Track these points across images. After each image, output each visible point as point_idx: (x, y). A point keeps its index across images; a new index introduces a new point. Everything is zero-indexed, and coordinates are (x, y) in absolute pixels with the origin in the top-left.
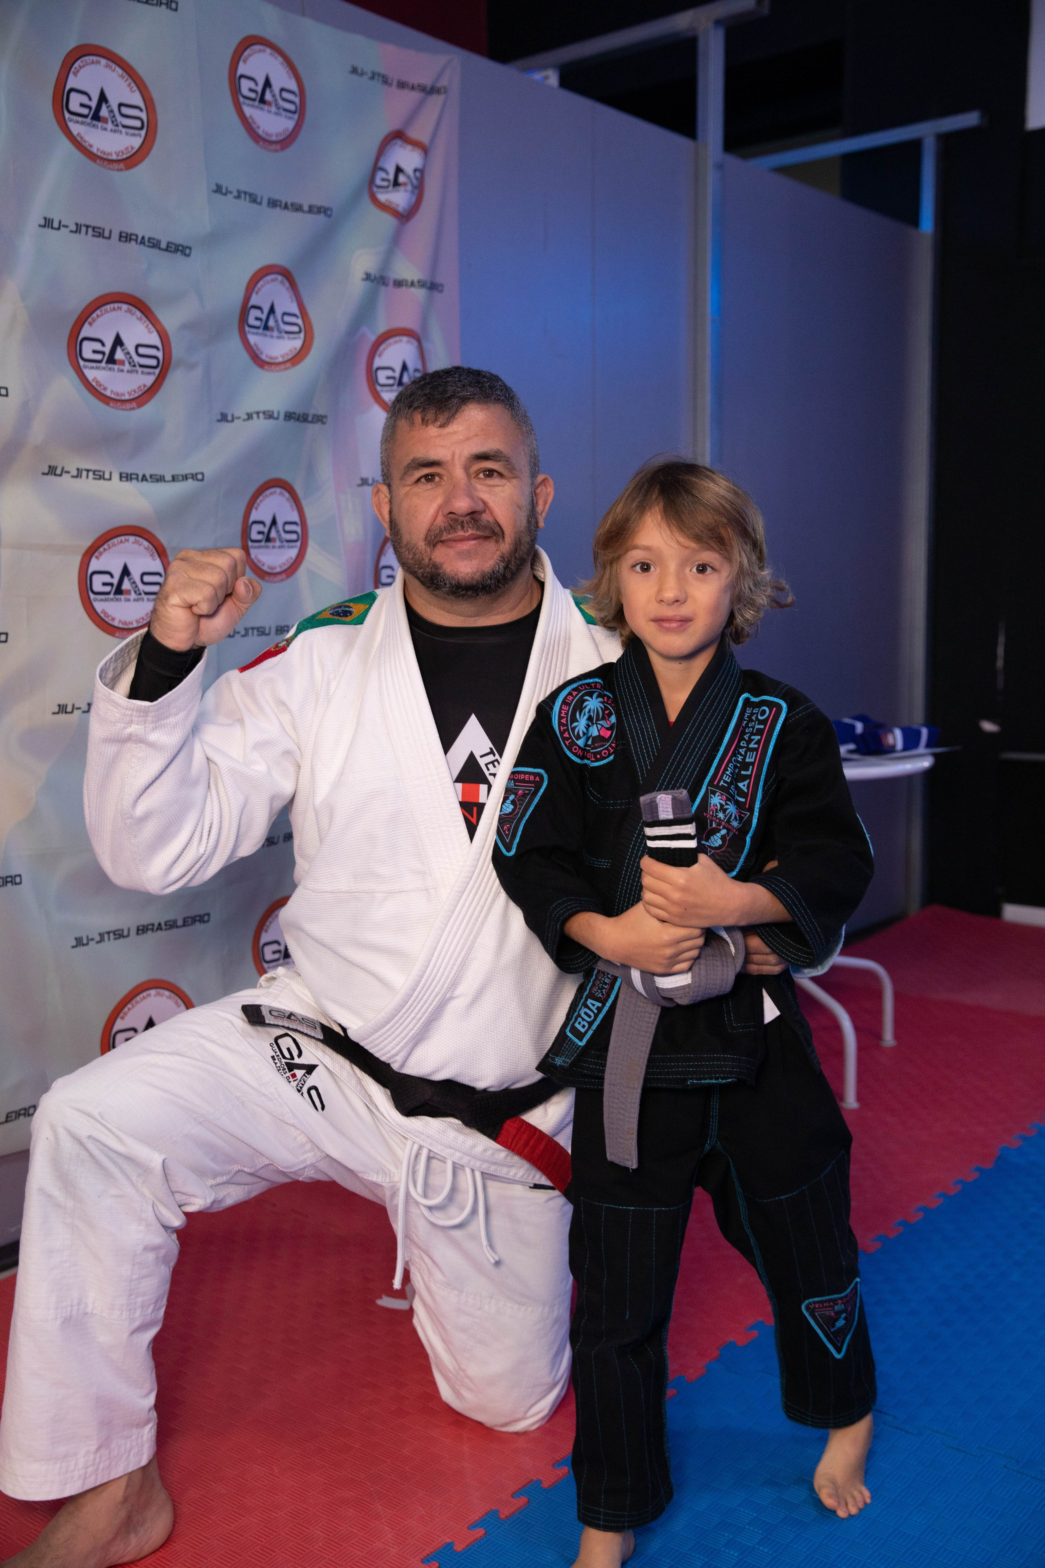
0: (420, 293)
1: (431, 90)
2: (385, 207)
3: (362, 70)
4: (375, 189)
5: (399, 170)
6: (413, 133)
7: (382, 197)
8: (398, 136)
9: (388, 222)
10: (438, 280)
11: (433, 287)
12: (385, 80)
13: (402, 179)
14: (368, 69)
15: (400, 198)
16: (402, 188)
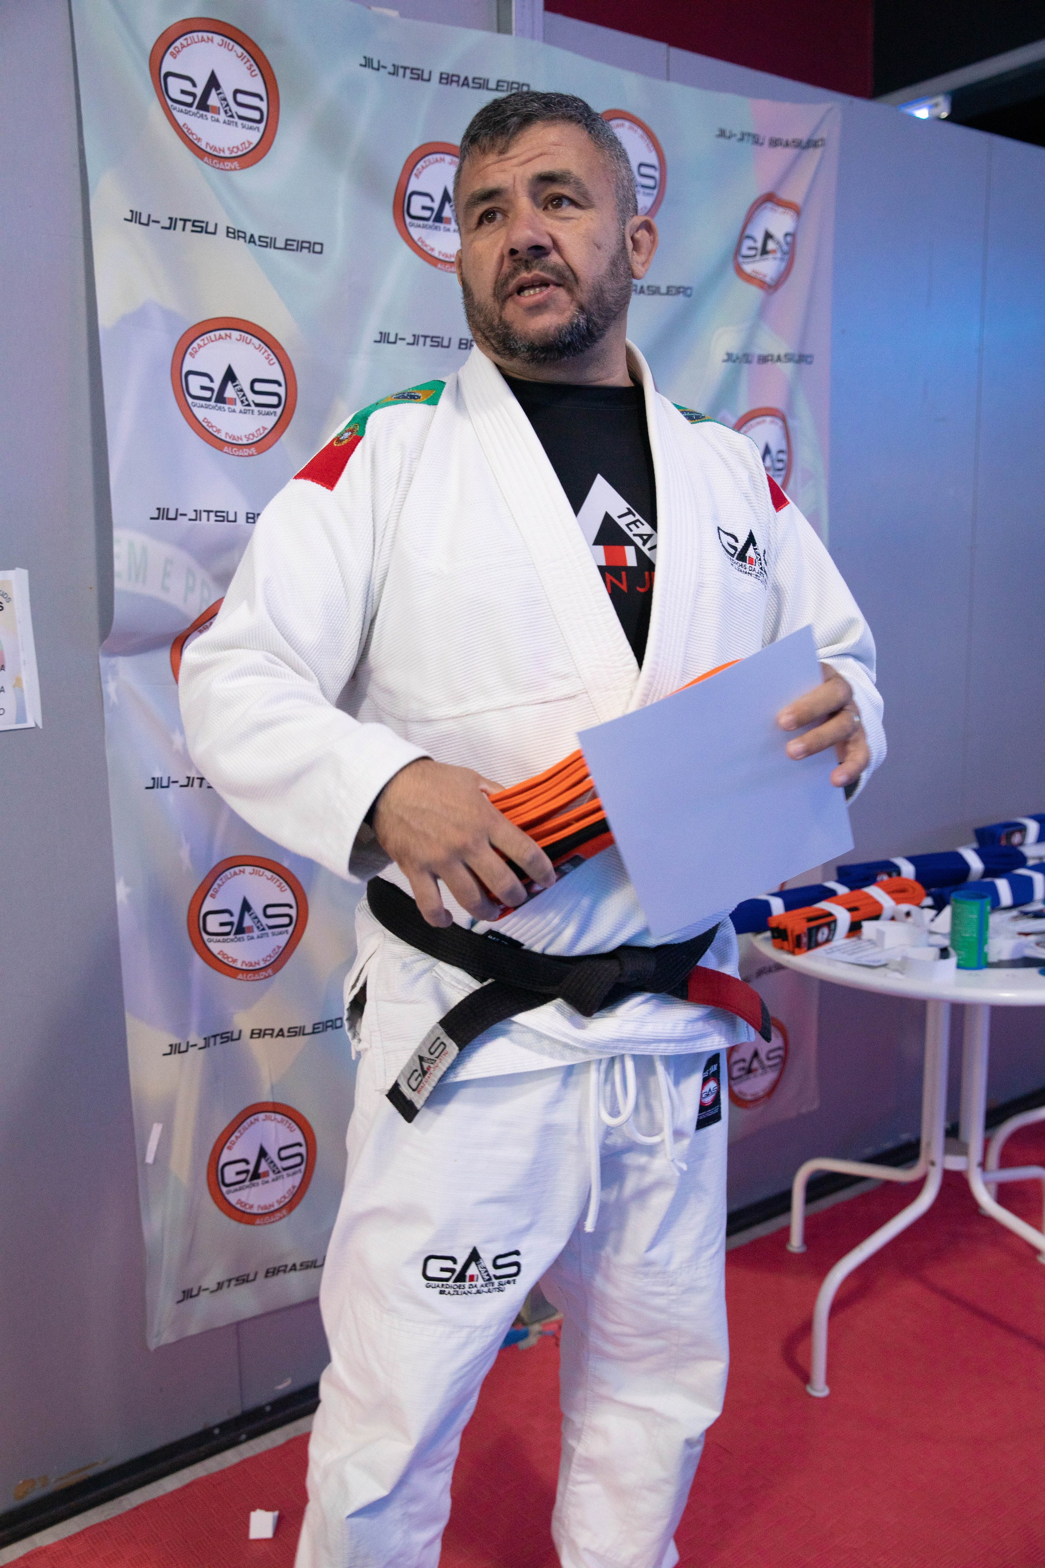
0: (787, 368)
1: (812, 144)
2: (749, 279)
3: (730, 132)
4: (741, 260)
5: (768, 236)
6: (785, 195)
7: (748, 268)
8: (770, 199)
9: (754, 293)
10: (807, 351)
11: (802, 359)
12: (756, 140)
13: (771, 245)
14: (737, 131)
15: (767, 268)
16: (770, 256)
